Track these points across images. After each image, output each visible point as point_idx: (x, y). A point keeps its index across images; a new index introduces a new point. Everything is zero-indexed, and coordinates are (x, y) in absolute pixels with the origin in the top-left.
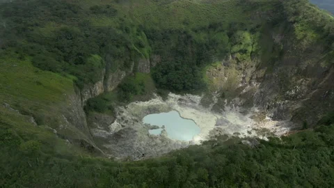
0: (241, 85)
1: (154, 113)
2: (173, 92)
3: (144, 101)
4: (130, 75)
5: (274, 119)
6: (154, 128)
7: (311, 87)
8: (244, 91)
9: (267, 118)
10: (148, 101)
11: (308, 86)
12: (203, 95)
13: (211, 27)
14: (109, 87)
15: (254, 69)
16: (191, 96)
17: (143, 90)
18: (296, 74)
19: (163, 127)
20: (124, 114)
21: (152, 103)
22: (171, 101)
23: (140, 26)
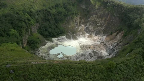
0: (77, 27)
1: (52, 49)
2: (53, 38)
3: (44, 45)
4: (30, 35)
5: (96, 35)
6: (58, 54)
7: (105, 21)
8: (79, 29)
9: (93, 36)
10: (46, 45)
11: (104, 21)
12: (65, 35)
13: (55, 6)
14: (24, 44)
15: (79, 20)
16: (61, 37)
17: (40, 41)
18: (98, 18)
19: (62, 53)
20: (41, 54)
21: (48, 45)
22: (55, 42)
23: (23, 10)
